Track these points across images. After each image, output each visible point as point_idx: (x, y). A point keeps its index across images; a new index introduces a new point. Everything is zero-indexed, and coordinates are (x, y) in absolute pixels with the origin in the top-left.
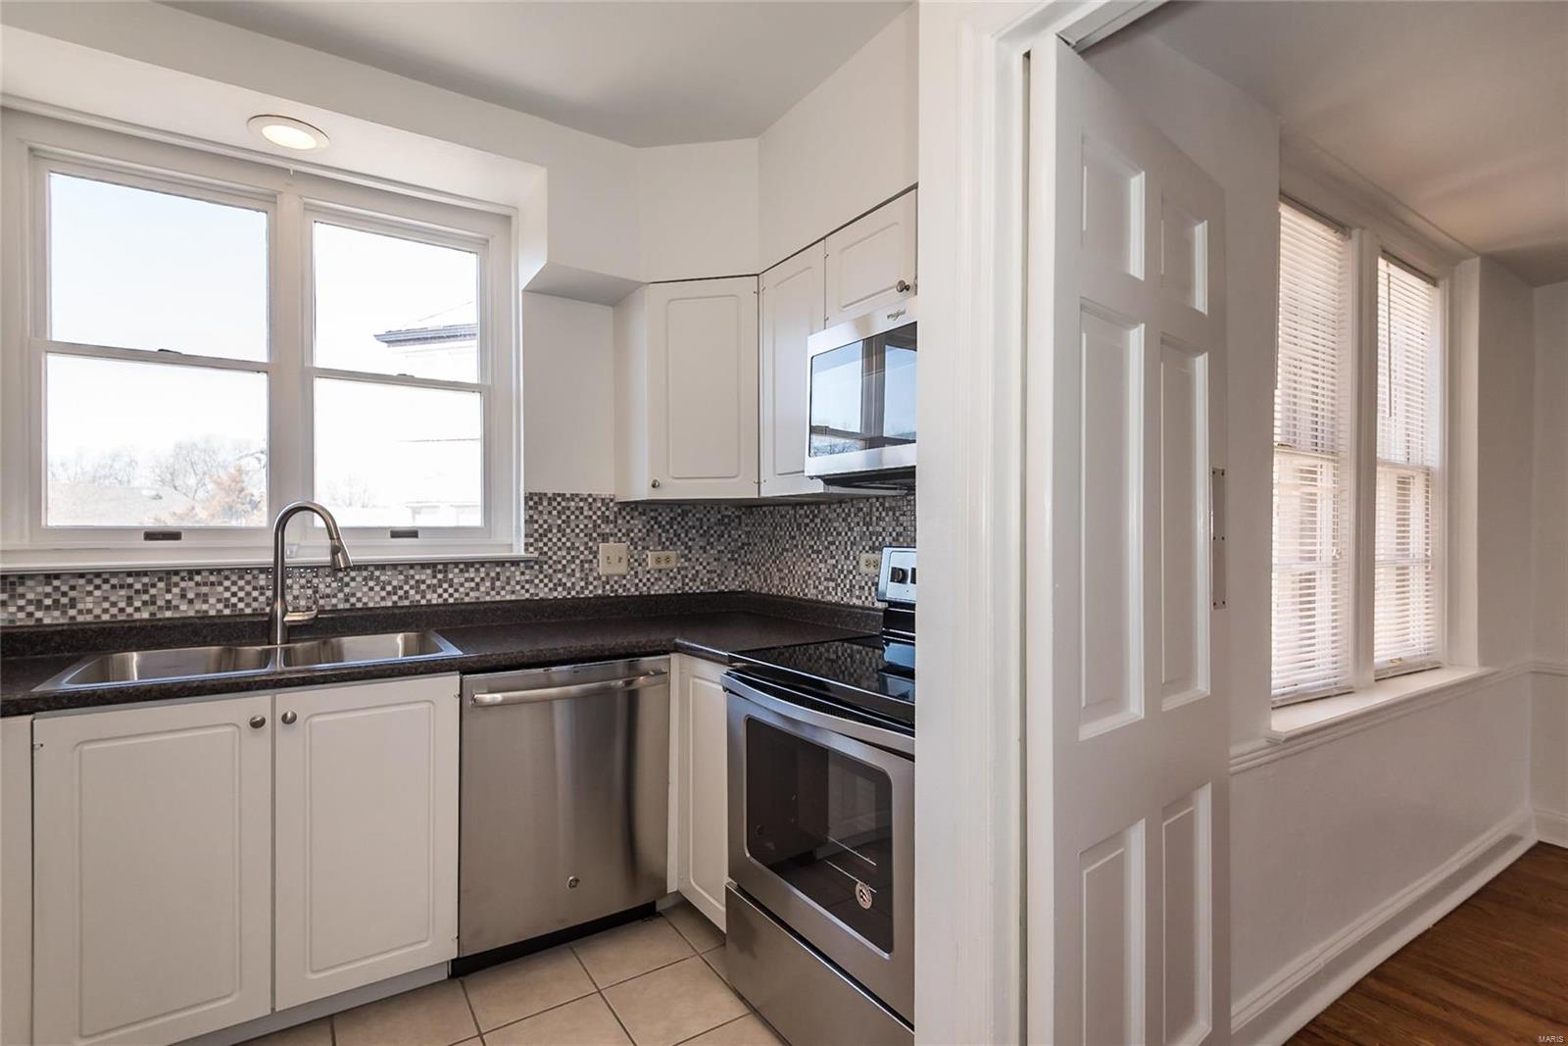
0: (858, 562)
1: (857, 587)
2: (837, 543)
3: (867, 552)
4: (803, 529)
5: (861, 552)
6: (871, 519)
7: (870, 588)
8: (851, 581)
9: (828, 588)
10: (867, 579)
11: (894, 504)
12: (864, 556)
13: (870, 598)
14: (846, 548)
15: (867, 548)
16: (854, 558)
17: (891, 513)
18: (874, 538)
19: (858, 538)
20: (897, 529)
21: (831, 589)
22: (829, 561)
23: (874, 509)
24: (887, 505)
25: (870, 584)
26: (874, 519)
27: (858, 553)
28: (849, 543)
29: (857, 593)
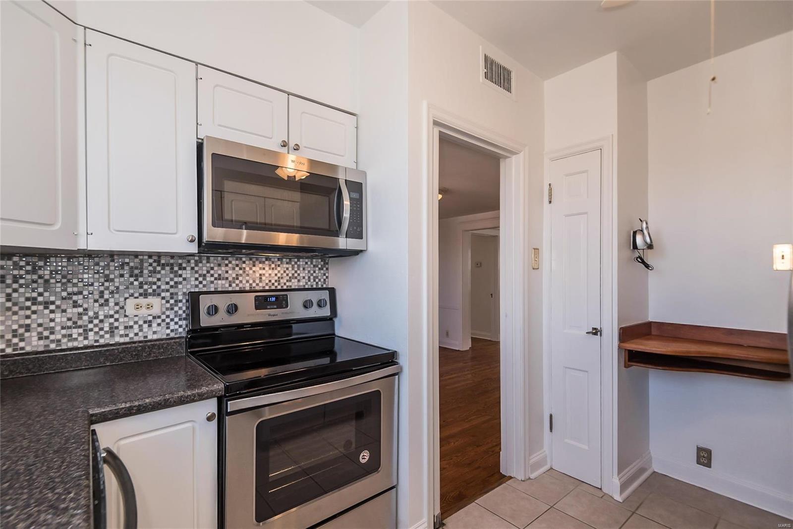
0: (122, 308)
1: (122, 327)
2: (85, 293)
3: (136, 298)
4: (9, 281)
5: (126, 299)
6: (142, 272)
7: (140, 326)
8: (111, 324)
9: (70, 335)
10: (136, 319)
11: (172, 261)
12: (130, 303)
13: (140, 334)
14: (102, 297)
15: (136, 295)
16: (117, 304)
17: (168, 268)
18: (146, 287)
19: (121, 288)
20: (176, 279)
21: (75, 336)
22: (69, 311)
23: (146, 265)
24: (163, 261)
25: (141, 322)
26: (146, 272)
27: (122, 299)
28: (106, 292)
29: (122, 332)
